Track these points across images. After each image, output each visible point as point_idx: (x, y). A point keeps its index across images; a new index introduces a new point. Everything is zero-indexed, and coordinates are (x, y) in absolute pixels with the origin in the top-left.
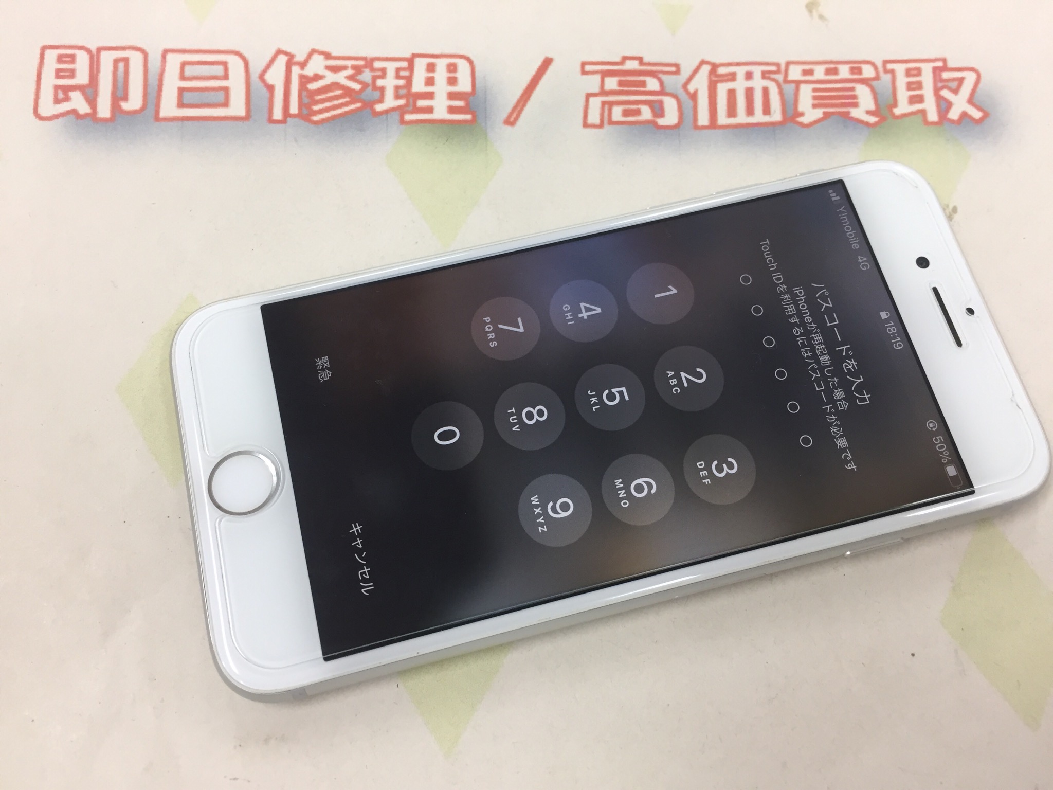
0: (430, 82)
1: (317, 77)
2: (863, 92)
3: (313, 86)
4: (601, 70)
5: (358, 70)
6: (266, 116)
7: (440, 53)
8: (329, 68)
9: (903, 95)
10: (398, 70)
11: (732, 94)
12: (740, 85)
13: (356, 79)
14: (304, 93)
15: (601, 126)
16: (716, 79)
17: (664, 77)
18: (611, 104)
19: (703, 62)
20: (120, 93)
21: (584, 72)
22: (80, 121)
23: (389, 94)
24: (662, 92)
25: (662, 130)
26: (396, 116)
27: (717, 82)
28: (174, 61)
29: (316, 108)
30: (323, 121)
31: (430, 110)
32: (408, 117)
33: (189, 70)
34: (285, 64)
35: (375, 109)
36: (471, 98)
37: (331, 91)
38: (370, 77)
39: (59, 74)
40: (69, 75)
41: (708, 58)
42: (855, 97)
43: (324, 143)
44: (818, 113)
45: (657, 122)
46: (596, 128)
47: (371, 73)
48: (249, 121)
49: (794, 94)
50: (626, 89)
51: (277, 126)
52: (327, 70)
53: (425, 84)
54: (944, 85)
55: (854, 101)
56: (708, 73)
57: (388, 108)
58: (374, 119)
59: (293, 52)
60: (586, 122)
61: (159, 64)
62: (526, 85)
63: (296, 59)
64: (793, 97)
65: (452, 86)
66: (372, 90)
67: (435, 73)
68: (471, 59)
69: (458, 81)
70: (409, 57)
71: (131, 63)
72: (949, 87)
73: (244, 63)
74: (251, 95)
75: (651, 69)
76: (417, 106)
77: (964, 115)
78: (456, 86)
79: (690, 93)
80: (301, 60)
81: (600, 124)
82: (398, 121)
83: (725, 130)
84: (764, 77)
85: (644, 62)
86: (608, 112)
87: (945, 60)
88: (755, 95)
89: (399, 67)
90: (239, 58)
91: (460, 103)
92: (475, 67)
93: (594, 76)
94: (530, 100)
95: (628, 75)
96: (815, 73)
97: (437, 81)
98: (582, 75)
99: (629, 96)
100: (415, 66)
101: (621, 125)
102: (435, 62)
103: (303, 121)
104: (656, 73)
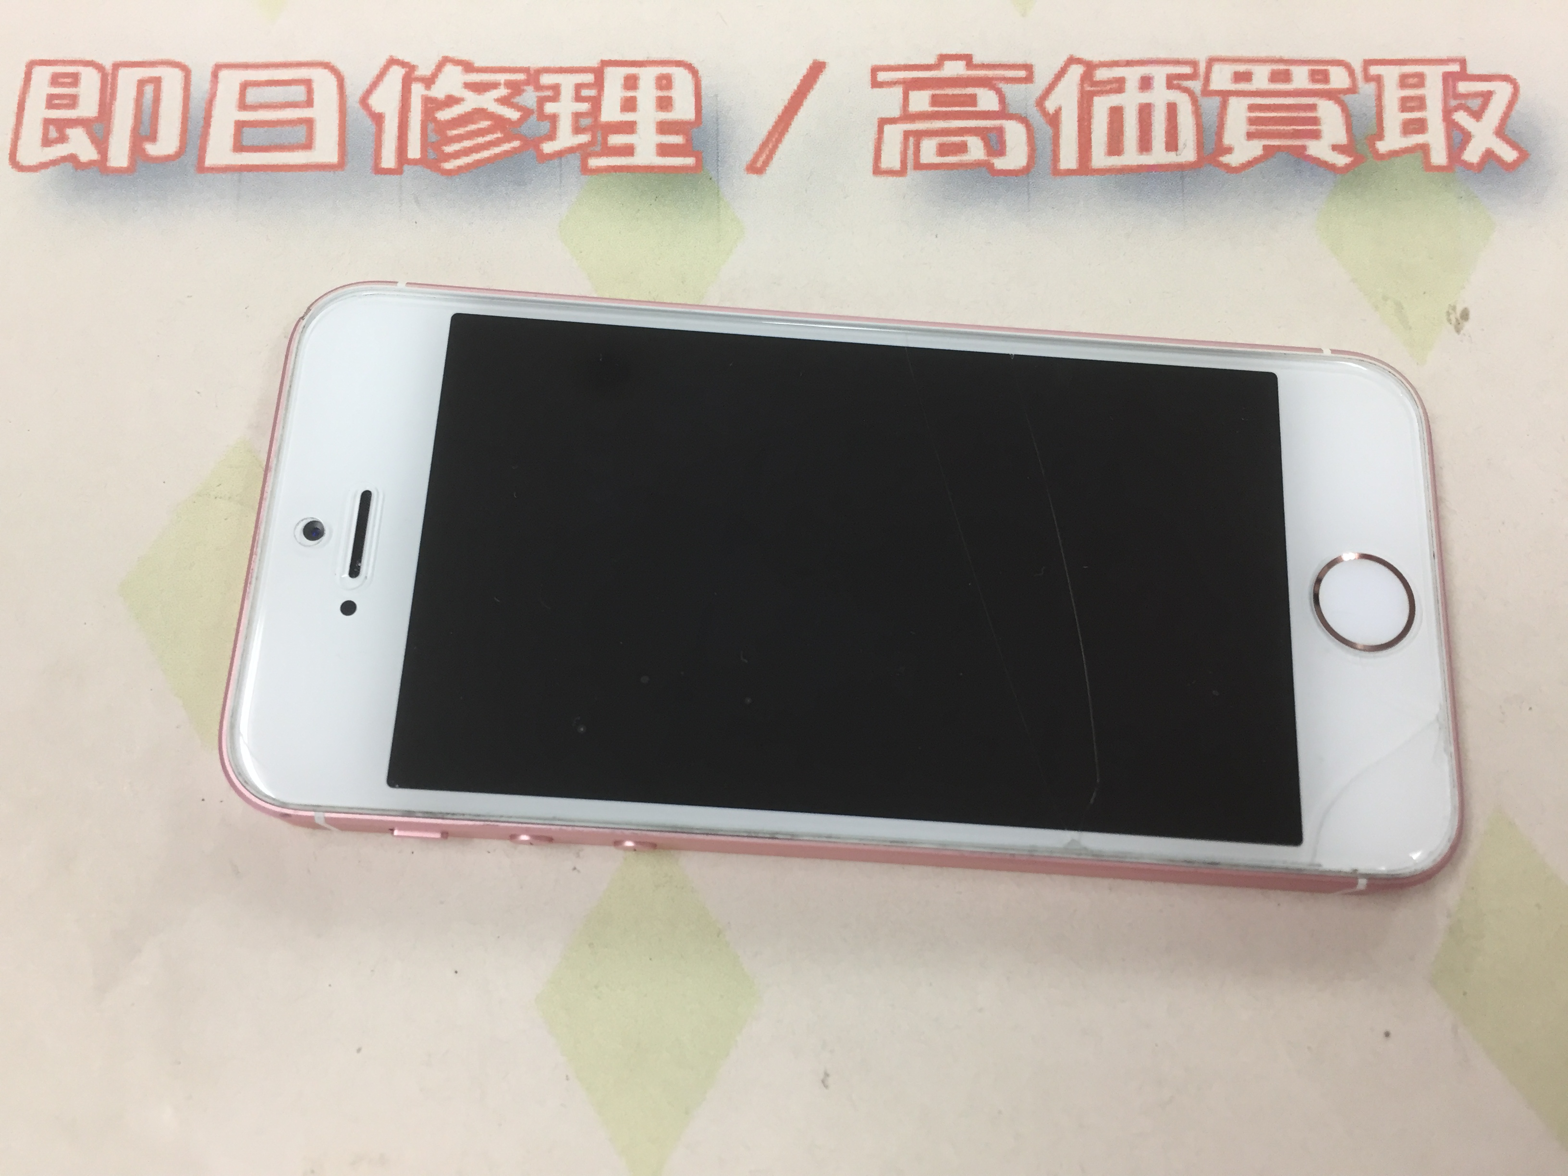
0: (629, 105)
1: (451, 101)
2: (1329, 113)
3: (444, 115)
4: (903, 79)
5: (516, 88)
6: (370, 162)
7: (646, 59)
8: (468, 86)
9: (1393, 118)
10: (579, 87)
11: (1116, 114)
12: (1130, 100)
13: (513, 102)
14: (431, 126)
15: (902, 172)
16: (1092, 88)
17: (1006, 88)
18: (920, 135)
19: (1071, 61)
20: (145, 130)
21: (876, 84)
22: (81, 174)
23: (565, 126)
24: (1003, 113)
25: (1001, 177)
26: (574, 161)
27: (1092, 94)
28: (230, 81)
29: (449, 149)
30: (460, 169)
31: (629, 150)
32: (594, 162)
33: (254, 94)
34: (401, 81)
35: (542, 151)
36: (695, 130)
37: (474, 122)
38: (535, 100)
39: (52, 102)
40: (69, 103)
41: (1079, 54)
42: (1315, 121)
43: (462, 204)
44: (1256, 148)
45: (993, 164)
46: (893, 176)
47: (537, 93)
48: (343, 170)
49: (1218, 115)
50: (944, 109)
51: (388, 178)
52: (466, 90)
53: (621, 109)
54: (1461, 104)
55: (1315, 128)
56: (1079, 79)
57: (563, 149)
58: (540, 167)
59: (413, 62)
60: (878, 167)
61: (207, 86)
62: (783, 108)
63: (419, 73)
64: (1215, 119)
65: (664, 112)
66: (538, 120)
67: (638, 90)
68: (694, 68)
69: (673, 104)
70: (596, 66)
71: (165, 86)
72: (1468, 107)
73: (338, 81)
74: (347, 129)
75: (986, 74)
76: (609, 145)
77: (1489, 155)
78: (671, 111)
79: (1049, 114)
80: (427, 74)
81: (899, 169)
82: (578, 167)
83: (1103, 177)
84: (1170, 86)
85: (974, 63)
86: (914, 148)
87: (1463, 62)
88: (1154, 116)
89: (580, 82)
90: (330, 73)
91: (677, 139)
92: (700, 80)
93: (891, 89)
94: (788, 131)
95: (948, 87)
96: (1254, 79)
97: (640, 102)
98: (872, 87)
99: (948, 121)
100: (605, 81)
101: (935, 169)
102: (637, 73)
103: (428, 171)
104: (994, 82)
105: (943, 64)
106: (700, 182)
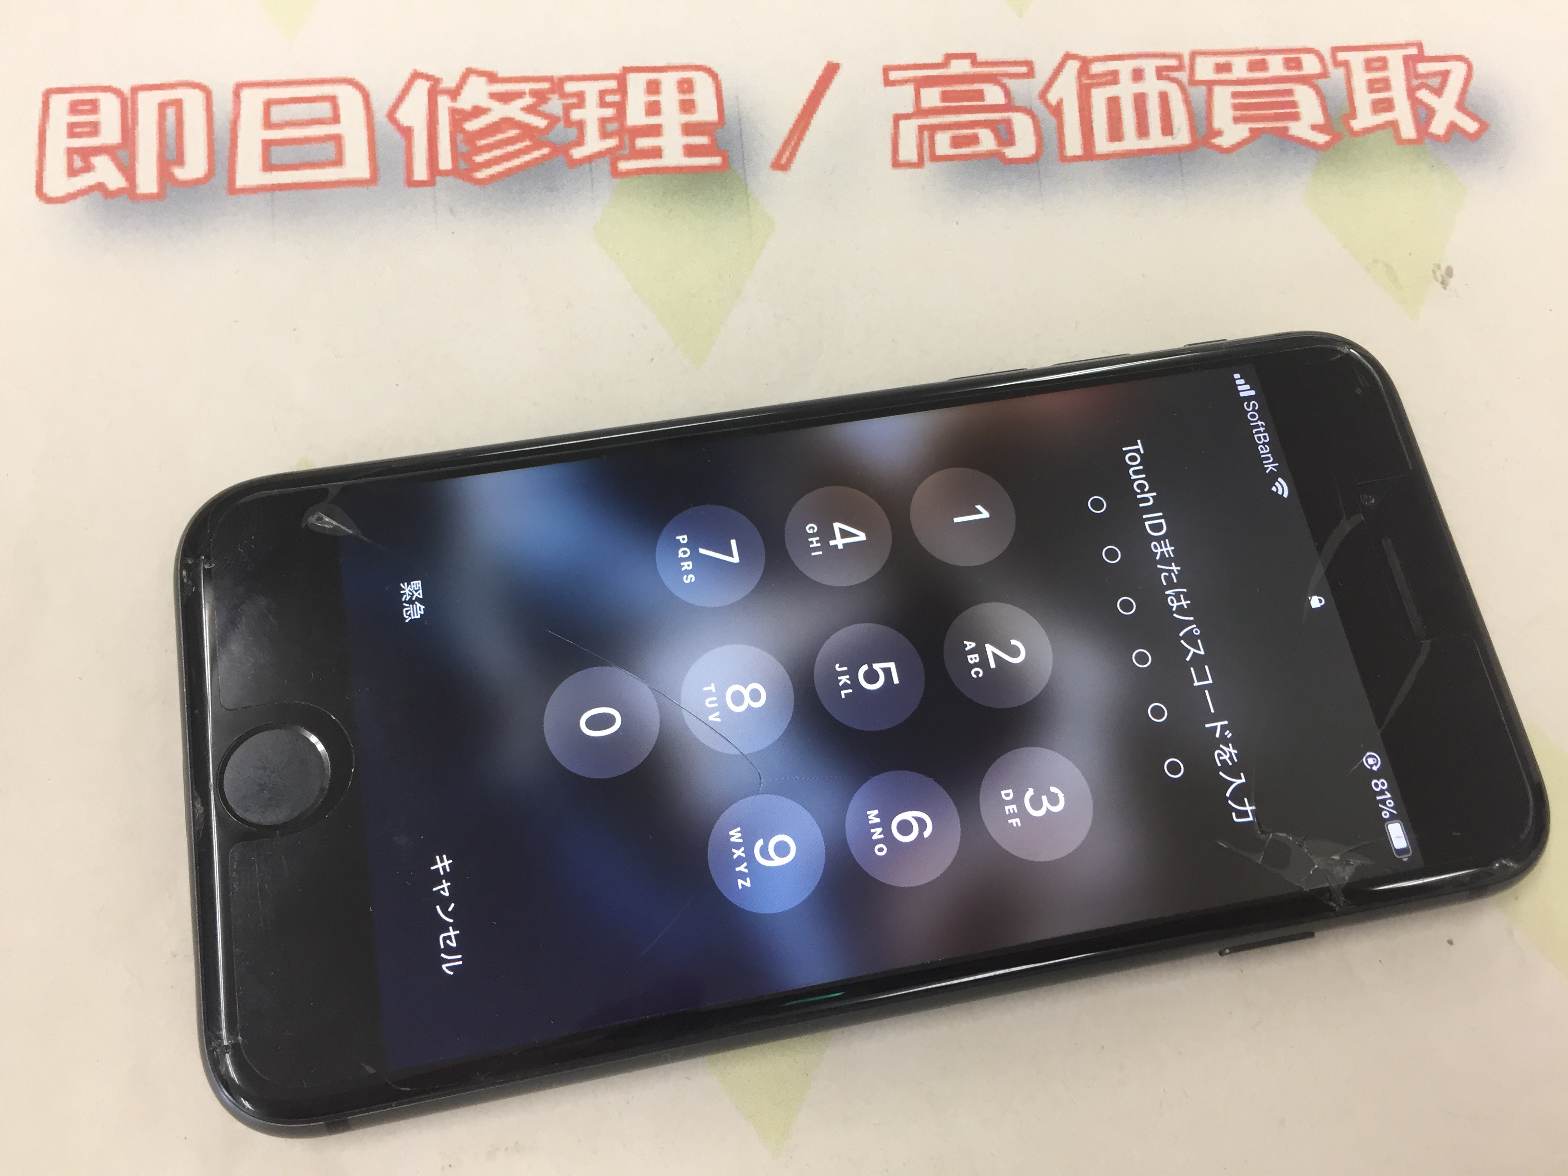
0: (653, 109)
1: (478, 111)
2: (1304, 97)
3: (472, 126)
4: (914, 77)
5: (541, 97)
6: (402, 176)
7: (666, 65)
8: (494, 96)
9: (1363, 99)
10: (603, 94)
11: (1113, 103)
12: (1125, 90)
13: (539, 111)
14: (460, 137)
15: (920, 164)
16: (1089, 81)
17: (1011, 83)
18: (933, 129)
19: (1068, 57)
20: (171, 154)
21: (888, 83)
22: (112, 201)
23: (592, 131)
24: (1009, 106)
25: (1013, 165)
26: (604, 165)
27: (1090, 87)
28: (252, 101)
29: (479, 159)
30: (492, 178)
31: (656, 152)
32: (623, 166)
33: (278, 114)
34: (427, 94)
35: (571, 156)
36: (719, 130)
37: (501, 131)
38: (561, 107)
39: (73, 130)
40: (90, 131)
41: (1073, 51)
43: (496, 211)
44: (1243, 131)
45: (1004, 153)
46: (911, 168)
47: (561, 101)
48: (376, 185)
49: (1205, 102)
50: (954, 104)
51: (420, 190)
52: (492, 100)
53: (646, 113)
54: (1423, 83)
55: (1294, 110)
56: (1077, 73)
57: (591, 154)
58: (571, 172)
59: (438, 75)
60: (896, 159)
61: (229, 106)
62: (801, 107)
63: (444, 85)
64: (1204, 107)
65: (687, 114)
66: (565, 127)
67: (660, 95)
68: (713, 71)
69: (696, 106)
70: (618, 72)
71: (187, 109)
72: (1429, 85)
73: (363, 97)
74: (376, 144)
75: (988, 72)
76: (637, 149)
77: (1454, 127)
78: (694, 113)
79: (1051, 105)
80: (452, 86)
81: (917, 162)
82: (609, 171)
83: (1107, 161)
84: (1160, 77)
85: (978, 61)
86: (929, 142)
87: (1420, 46)
88: (1149, 105)
89: (603, 88)
90: (354, 89)
91: (703, 140)
92: (721, 83)
93: (903, 87)
94: (809, 129)
95: (956, 83)
96: (1234, 68)
97: (664, 106)
98: (885, 86)
99: (959, 115)
100: (628, 87)
101: (950, 161)
102: (659, 78)
103: (461, 181)
104: (998, 78)
105: (949, 63)
106: (728, 180)
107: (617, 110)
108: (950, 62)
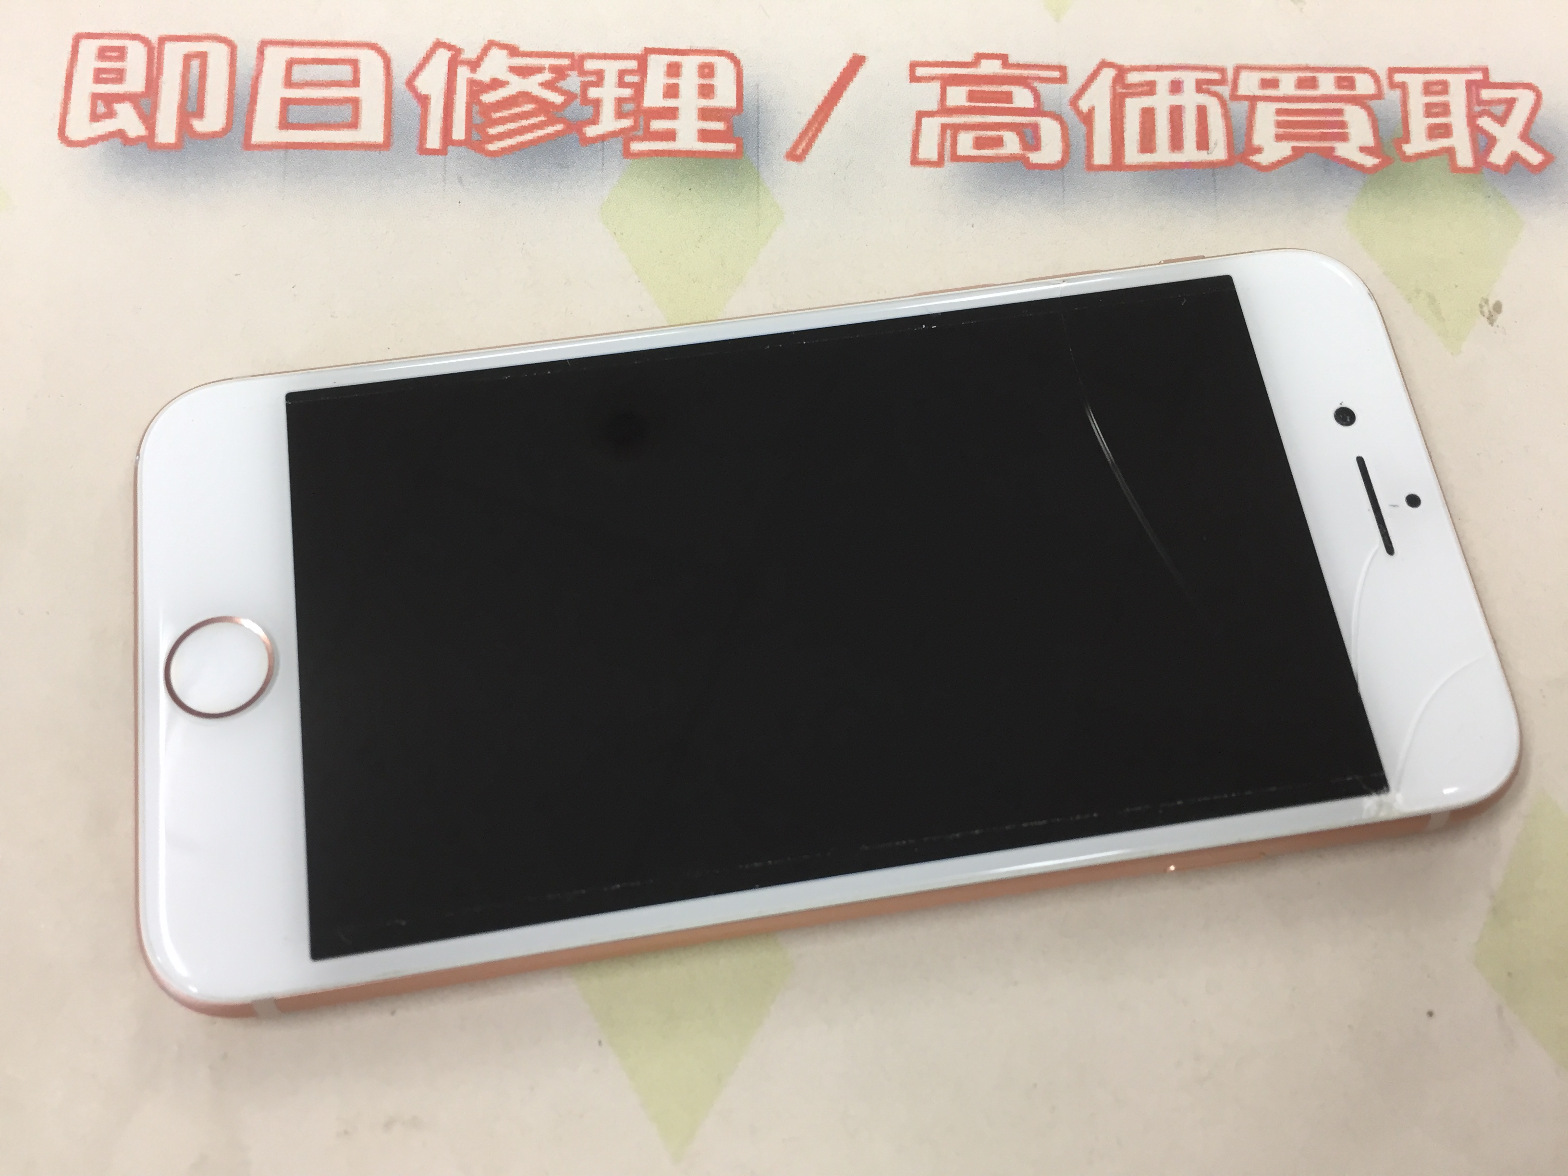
0: (672, 91)
1: (496, 84)
2: (1356, 117)
3: (489, 98)
4: (942, 74)
5: (560, 73)
6: (415, 143)
7: (689, 48)
8: (513, 70)
9: (1419, 123)
10: (622, 73)
11: (1148, 115)
12: (1161, 102)
13: (557, 87)
14: (476, 108)
15: (939, 163)
16: (1124, 91)
17: (1041, 87)
18: (957, 128)
19: (1104, 64)
20: (192, 106)
21: (914, 79)
22: (129, 149)
23: (608, 110)
24: (1038, 111)
25: (1037, 171)
26: (617, 145)
27: (1124, 96)
28: (276, 58)
29: (492, 131)
30: (504, 151)
31: (670, 135)
32: (636, 146)
33: (298, 73)
34: (447, 63)
35: (585, 134)
36: (736, 117)
37: (517, 105)
38: (579, 84)
39: (99, 76)
40: (116, 78)
41: (1110, 59)
42: (1344, 122)
43: (505, 185)
44: (1285, 149)
45: (1029, 158)
46: (930, 167)
47: (580, 78)
48: (388, 150)
49: (1246, 118)
50: (980, 104)
51: (432, 158)
52: (511, 73)
53: (663, 95)
54: (1484, 110)
55: (1344, 131)
56: (1111, 81)
57: (605, 133)
58: (582, 150)
59: (460, 45)
60: (916, 157)
61: (253, 62)
62: (823, 98)
63: (464, 56)
64: (1244, 122)
65: (706, 99)
66: (581, 104)
67: (680, 78)
68: (736, 58)
69: (715, 91)
70: (640, 53)
71: (211, 61)
72: (1492, 113)
73: (384, 62)
74: (392, 110)
75: (1021, 74)
76: (651, 130)
77: (1515, 158)
78: (713, 99)
79: (1082, 112)
80: (472, 57)
81: (937, 160)
82: (620, 151)
83: (1136, 173)
84: (1200, 90)
85: (1010, 62)
86: (951, 141)
87: (1485, 71)
88: (1185, 117)
89: (623, 68)
90: (376, 54)
91: (719, 126)
92: (742, 70)
93: (929, 84)
94: (827, 121)
95: (985, 83)
96: (1281, 85)
97: (683, 90)
98: (911, 82)
99: (985, 116)
100: (648, 68)
101: (971, 161)
102: (680, 61)
103: (473, 152)
104: (1029, 81)
105: (980, 63)
106: (740, 167)
107: (635, 91)
108: (980, 61)
